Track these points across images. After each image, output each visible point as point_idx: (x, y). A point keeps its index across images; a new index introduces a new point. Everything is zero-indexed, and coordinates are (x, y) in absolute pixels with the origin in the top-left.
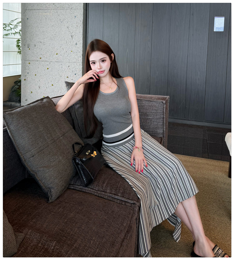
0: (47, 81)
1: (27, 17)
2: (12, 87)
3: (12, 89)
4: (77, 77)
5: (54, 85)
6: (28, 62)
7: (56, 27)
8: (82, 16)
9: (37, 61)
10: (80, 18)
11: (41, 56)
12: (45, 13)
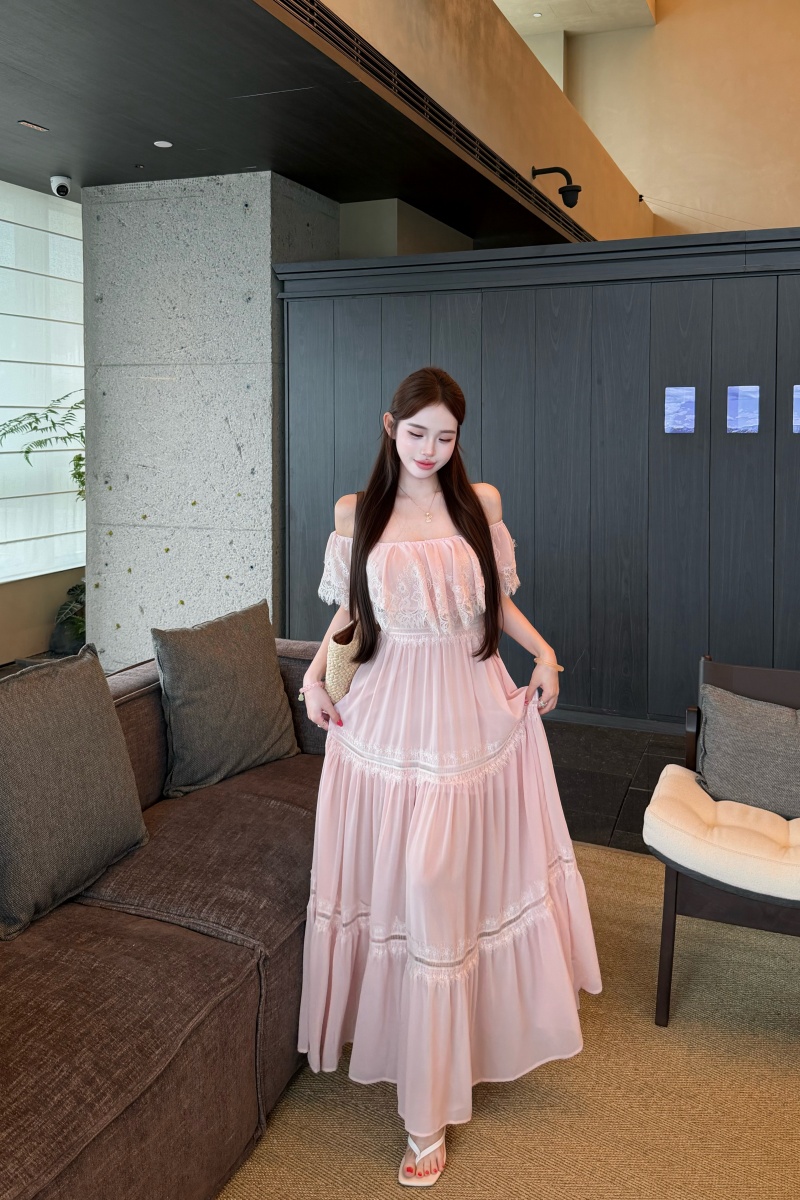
0: (166, 590)
1: (103, 387)
2: (62, 609)
3: (60, 614)
4: (258, 577)
5: (185, 602)
6: (106, 530)
7: (191, 418)
8: (270, 383)
9: (135, 526)
10: (263, 391)
11: (146, 511)
12: (158, 374)
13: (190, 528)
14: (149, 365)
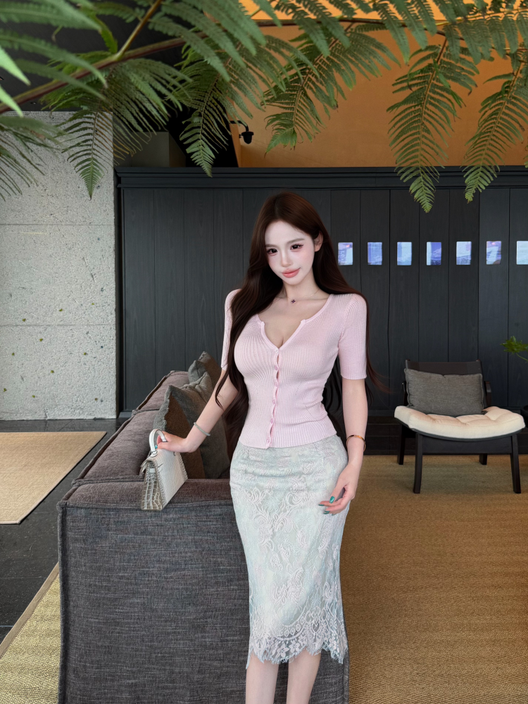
0: (41, 365)
4: (106, 352)
5: (55, 371)
7: (59, 258)
8: (113, 237)
9: (17, 326)
11: (25, 316)
12: (33, 231)
13: (58, 325)
14: (27, 225)
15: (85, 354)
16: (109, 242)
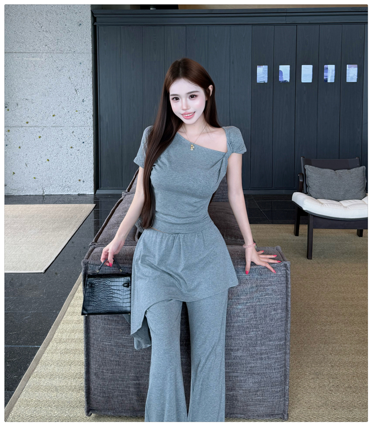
0: (39, 155)
4: (86, 146)
5: (50, 160)
6: (6, 129)
7: (52, 77)
8: (91, 62)
9: (22, 127)
11: (28, 120)
12: (33, 57)
13: (52, 127)
14: (29, 53)
15: (71, 148)
16: (88, 66)
